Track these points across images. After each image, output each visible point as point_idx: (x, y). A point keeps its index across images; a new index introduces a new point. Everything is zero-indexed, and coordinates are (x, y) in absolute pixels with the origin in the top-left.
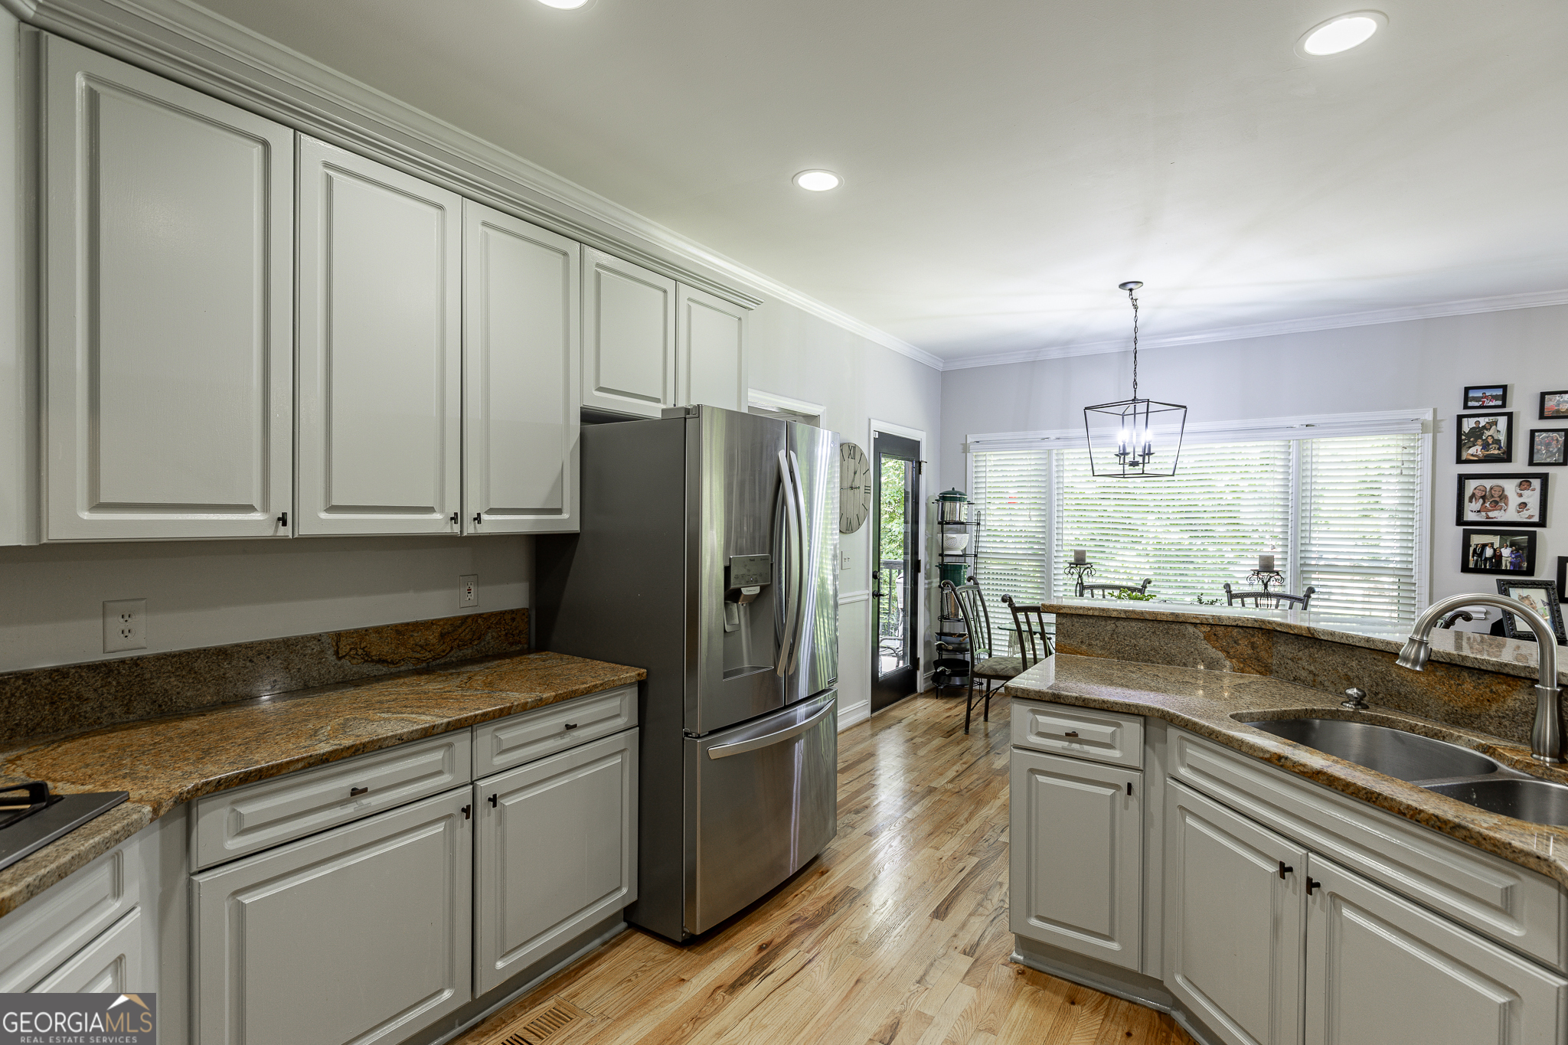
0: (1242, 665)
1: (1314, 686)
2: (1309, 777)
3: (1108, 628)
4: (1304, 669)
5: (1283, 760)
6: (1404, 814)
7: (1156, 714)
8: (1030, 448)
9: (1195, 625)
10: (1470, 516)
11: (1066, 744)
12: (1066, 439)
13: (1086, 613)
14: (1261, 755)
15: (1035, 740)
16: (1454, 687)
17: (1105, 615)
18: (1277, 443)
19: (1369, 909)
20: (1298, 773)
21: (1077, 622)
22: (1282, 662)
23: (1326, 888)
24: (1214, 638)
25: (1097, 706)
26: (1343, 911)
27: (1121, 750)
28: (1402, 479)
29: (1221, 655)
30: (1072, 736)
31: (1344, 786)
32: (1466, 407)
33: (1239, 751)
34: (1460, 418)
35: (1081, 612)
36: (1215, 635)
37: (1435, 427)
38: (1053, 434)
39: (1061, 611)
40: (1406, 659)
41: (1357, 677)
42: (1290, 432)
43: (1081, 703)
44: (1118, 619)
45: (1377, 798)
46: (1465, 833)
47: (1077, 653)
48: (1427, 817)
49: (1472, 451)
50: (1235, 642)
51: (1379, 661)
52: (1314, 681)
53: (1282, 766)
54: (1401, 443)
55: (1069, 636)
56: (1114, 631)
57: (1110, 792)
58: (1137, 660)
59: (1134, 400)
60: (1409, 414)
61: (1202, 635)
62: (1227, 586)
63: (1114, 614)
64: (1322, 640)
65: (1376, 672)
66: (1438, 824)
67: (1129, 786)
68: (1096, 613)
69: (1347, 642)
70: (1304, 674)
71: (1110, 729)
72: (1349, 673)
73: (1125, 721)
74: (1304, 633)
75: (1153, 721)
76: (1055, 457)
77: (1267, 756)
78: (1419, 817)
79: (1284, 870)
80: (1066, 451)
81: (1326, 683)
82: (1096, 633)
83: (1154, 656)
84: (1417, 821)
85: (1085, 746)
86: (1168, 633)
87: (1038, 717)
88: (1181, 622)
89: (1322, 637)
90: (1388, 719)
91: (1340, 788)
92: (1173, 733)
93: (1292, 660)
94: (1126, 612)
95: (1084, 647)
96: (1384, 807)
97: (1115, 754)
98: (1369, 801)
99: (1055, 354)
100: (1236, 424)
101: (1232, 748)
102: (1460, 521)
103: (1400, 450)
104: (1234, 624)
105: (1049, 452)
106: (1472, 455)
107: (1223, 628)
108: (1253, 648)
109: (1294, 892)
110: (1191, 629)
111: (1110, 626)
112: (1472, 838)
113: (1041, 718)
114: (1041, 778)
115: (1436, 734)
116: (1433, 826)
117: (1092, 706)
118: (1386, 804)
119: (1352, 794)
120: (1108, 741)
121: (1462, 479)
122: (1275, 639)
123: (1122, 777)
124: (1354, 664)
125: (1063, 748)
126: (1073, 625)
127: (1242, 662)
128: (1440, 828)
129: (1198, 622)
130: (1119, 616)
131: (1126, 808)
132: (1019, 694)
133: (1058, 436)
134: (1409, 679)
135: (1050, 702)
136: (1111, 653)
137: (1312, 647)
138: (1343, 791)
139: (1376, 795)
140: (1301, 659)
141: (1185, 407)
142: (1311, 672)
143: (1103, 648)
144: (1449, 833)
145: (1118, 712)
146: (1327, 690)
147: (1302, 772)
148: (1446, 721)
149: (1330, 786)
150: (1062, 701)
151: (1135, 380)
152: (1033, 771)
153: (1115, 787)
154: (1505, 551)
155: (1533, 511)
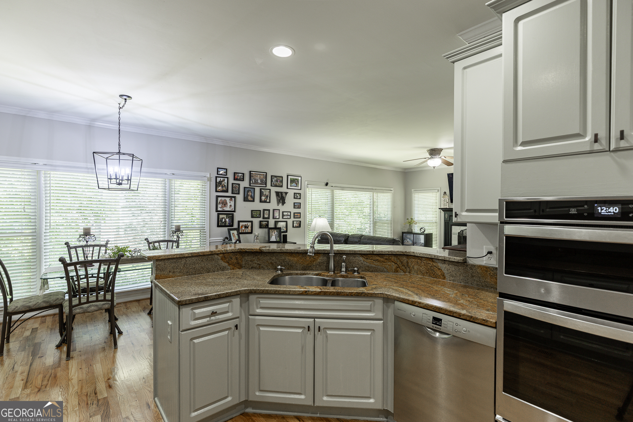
0: (233, 267)
1: (260, 268)
2: (317, 295)
3: (182, 262)
4: (255, 263)
5: (307, 292)
6: (348, 295)
7: (247, 292)
9: (218, 254)
10: (219, 209)
11: (208, 319)
12: (51, 165)
13: (173, 257)
14: (299, 293)
15: (193, 323)
16: (304, 259)
17: (182, 256)
18: (160, 180)
19: (336, 327)
20: (313, 295)
21: (167, 262)
22: (247, 263)
23: (323, 327)
24: (224, 258)
25: (224, 296)
26: (327, 332)
27: (232, 312)
28: (202, 196)
29: (227, 264)
30: (214, 313)
31: (330, 293)
32: (218, 174)
33: (289, 294)
34: (216, 177)
35: (170, 257)
36: (224, 257)
37: (210, 179)
38: (41, 162)
39: (160, 258)
40: (310, 253)
41: (275, 262)
42: (166, 176)
43: (217, 297)
44: (187, 257)
45: (340, 293)
46: (364, 294)
47: (167, 277)
48: (354, 293)
49: (219, 188)
50: (231, 259)
51: (282, 256)
52: (260, 267)
53: (307, 294)
54: (201, 184)
55: (163, 270)
56: (185, 263)
57: (226, 333)
58: (195, 274)
59: (119, 153)
60: (203, 174)
61: (220, 258)
62: (146, 239)
63: (186, 255)
64: (265, 252)
65: (281, 260)
66: (358, 294)
67: (236, 326)
68: (178, 256)
69: (274, 251)
70: (255, 265)
71: (227, 305)
72: (272, 262)
73: (233, 299)
74: (258, 251)
75: (245, 295)
76: (43, 175)
77: (301, 292)
78: (352, 294)
79: (309, 328)
80: (52, 172)
81: (264, 267)
82: (177, 266)
83: (202, 271)
84: (352, 296)
85: (217, 317)
86: (207, 260)
87: (194, 311)
88: (212, 254)
89: (265, 251)
90: (291, 273)
91: (328, 294)
92: (252, 298)
93: (251, 261)
94: (191, 253)
95: (171, 274)
97: (230, 315)
98: (338, 295)
99: (42, 115)
101: (286, 294)
102: (217, 211)
103: (201, 186)
104: (231, 251)
105: (38, 172)
106: (219, 190)
107: (227, 254)
108: (237, 260)
109: (310, 334)
110: (216, 256)
111: (183, 261)
112: (366, 295)
113: (197, 311)
114: (196, 341)
115: (303, 274)
116: (356, 296)
117: (222, 296)
118: (343, 294)
119: (332, 295)
120: (227, 310)
121: (217, 197)
122: (243, 255)
123: (232, 324)
124: (274, 258)
125: (208, 321)
126: (165, 264)
127: (233, 266)
129: (220, 253)
130: (188, 256)
131: (234, 336)
132: (187, 302)
133: (45, 163)
134: (291, 260)
135: (203, 301)
136: (184, 274)
137: (259, 255)
138: (329, 295)
139: (340, 292)
140: (254, 260)
141: (142, 160)
142: (258, 264)
143: (180, 272)
144: (360, 296)
145: (233, 296)
146: (264, 269)
148: (302, 270)
149: (325, 295)
150: (209, 299)
152: (192, 339)
153: (229, 329)
154: (227, 220)
155: (233, 207)
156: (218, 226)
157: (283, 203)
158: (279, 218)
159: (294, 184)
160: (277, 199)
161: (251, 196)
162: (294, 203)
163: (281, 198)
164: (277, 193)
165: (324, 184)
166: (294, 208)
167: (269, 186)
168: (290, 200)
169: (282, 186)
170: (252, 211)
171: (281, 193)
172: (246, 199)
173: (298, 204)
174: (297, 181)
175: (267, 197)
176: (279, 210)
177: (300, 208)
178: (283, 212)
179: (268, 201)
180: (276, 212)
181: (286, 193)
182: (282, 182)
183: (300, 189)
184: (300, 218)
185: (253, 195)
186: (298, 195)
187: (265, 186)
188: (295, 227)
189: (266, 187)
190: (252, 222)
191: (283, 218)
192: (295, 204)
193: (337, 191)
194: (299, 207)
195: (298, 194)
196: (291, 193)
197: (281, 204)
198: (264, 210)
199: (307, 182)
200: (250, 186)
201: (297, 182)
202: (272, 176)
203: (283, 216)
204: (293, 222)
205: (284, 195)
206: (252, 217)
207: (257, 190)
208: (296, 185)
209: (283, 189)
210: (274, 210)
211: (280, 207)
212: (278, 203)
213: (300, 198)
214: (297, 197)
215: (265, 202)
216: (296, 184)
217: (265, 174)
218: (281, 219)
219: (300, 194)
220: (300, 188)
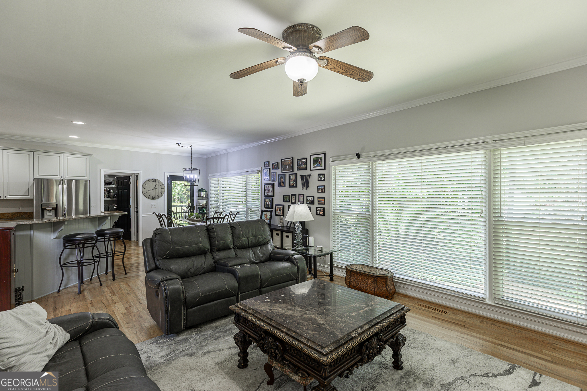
10: (265, 194)
18: (242, 176)
32: (265, 167)
34: (264, 169)
37: (261, 172)
42: (246, 173)
49: (266, 178)
54: (257, 176)
59: (191, 168)
60: (258, 168)
103: (257, 178)
154: (269, 203)
155: (272, 193)
157: (307, 187)
158: (304, 203)
159: (318, 164)
161: (283, 182)
162: (318, 186)
163: (306, 182)
165: (356, 156)
166: (318, 192)
167: (296, 171)
168: (314, 183)
169: (306, 169)
170: (284, 195)
171: (305, 176)
172: (280, 186)
173: (321, 187)
175: (294, 181)
176: (304, 194)
178: (307, 197)
179: (295, 185)
180: (301, 196)
181: (310, 176)
182: (306, 164)
184: (324, 204)
185: (284, 181)
186: (322, 176)
188: (319, 215)
189: (293, 171)
190: (283, 206)
191: (307, 203)
192: (319, 188)
194: (323, 191)
195: (322, 175)
196: (315, 175)
197: (305, 188)
198: (292, 195)
199: (332, 158)
200: (282, 173)
201: (320, 161)
202: (297, 160)
203: (307, 201)
206: (284, 201)
208: (319, 165)
209: (308, 171)
210: (299, 194)
213: (324, 180)
214: (321, 178)
215: (292, 186)
216: (320, 164)
217: (292, 159)
219: (324, 175)
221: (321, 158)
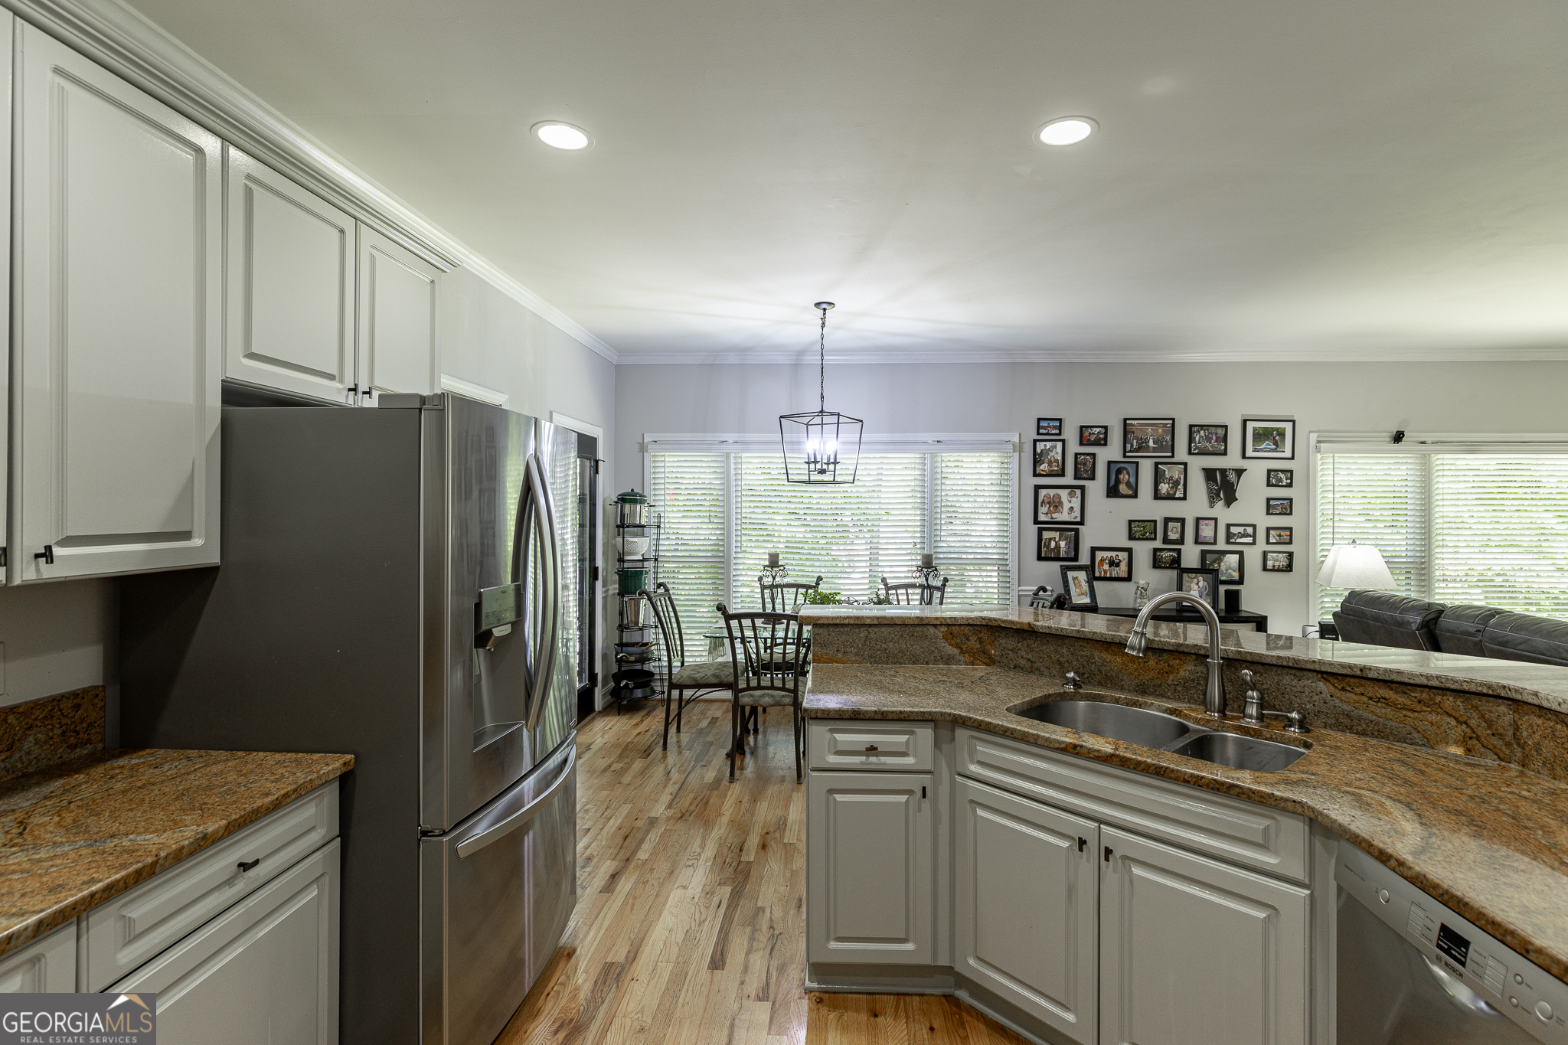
0: (972, 659)
1: (1032, 671)
2: (1104, 761)
3: (862, 635)
4: (1022, 657)
5: (1078, 748)
6: (1188, 782)
7: (948, 718)
8: (709, 450)
9: (935, 626)
10: (1042, 518)
11: (863, 758)
12: (743, 443)
13: (842, 622)
14: (1057, 746)
15: (833, 760)
16: (1142, 665)
17: (859, 623)
18: (913, 455)
19: (1156, 864)
20: (1093, 758)
21: (833, 632)
22: (1003, 653)
23: (1118, 852)
24: (950, 636)
25: (895, 717)
26: (1133, 869)
27: (915, 756)
28: (1001, 488)
29: (956, 651)
30: (872, 750)
31: (1136, 764)
32: (1038, 434)
33: (1035, 744)
34: (1035, 441)
35: (838, 622)
36: (951, 634)
37: (1019, 448)
38: (731, 437)
39: (819, 622)
40: (1133, 648)
41: (1067, 661)
42: (925, 447)
43: (880, 717)
44: (870, 625)
45: (1165, 772)
46: (1238, 790)
47: (833, 661)
48: (1207, 781)
49: (1042, 467)
50: (967, 639)
51: (1085, 647)
52: (1032, 667)
53: (1077, 754)
54: (999, 460)
55: (825, 646)
56: (867, 637)
57: (903, 798)
58: (887, 663)
59: (822, 411)
60: (1004, 436)
61: (941, 635)
62: (884, 580)
63: (868, 622)
64: (1041, 633)
65: (1082, 656)
66: (1217, 786)
67: (924, 789)
68: (852, 622)
69: (1061, 633)
70: (1022, 662)
71: (904, 738)
72: (1061, 659)
73: (918, 728)
74: (1026, 628)
75: (945, 725)
76: (733, 461)
77: (1063, 746)
78: (1201, 783)
79: (1082, 843)
80: (744, 455)
81: (1042, 669)
82: (851, 640)
83: (902, 658)
84: (1199, 786)
85: (881, 758)
86: (913, 635)
87: (835, 735)
88: (923, 625)
89: (1041, 631)
90: (1099, 695)
91: (1132, 767)
92: (962, 734)
93: (1012, 650)
94: (878, 618)
95: (840, 655)
96: (1171, 778)
97: (909, 761)
98: (1158, 775)
99: (732, 359)
100: (885, 437)
101: (1028, 743)
102: (1036, 522)
103: (999, 465)
104: (966, 623)
105: (727, 456)
106: (1042, 470)
107: (957, 627)
108: (981, 643)
109: (1088, 861)
110: (932, 630)
111: (863, 633)
112: (1243, 793)
113: (839, 737)
114: (839, 797)
115: (1134, 703)
116: (1212, 789)
117: (890, 718)
118: (1173, 775)
119: (1143, 770)
120: (903, 749)
121: (1037, 488)
122: (997, 634)
123: (915, 782)
124: (1064, 651)
125: (862, 763)
126: (829, 635)
127: (972, 656)
128: (1218, 790)
129: (939, 623)
130: (872, 623)
131: (920, 810)
132: (819, 715)
133: (736, 440)
134: (1108, 660)
135: (851, 719)
136: (864, 659)
137: (1029, 639)
138: (1135, 769)
139: (1164, 769)
140: (1020, 649)
141: (862, 421)
142: (1028, 660)
143: (857, 654)
144: (1225, 792)
145: (914, 720)
146: (1042, 674)
147: (1096, 757)
148: (1136, 691)
149: (1123, 766)
150: (862, 717)
151: (822, 394)
152: (831, 791)
153: (910, 792)
154: (1063, 544)
155: (1077, 513)
156: (1040, 558)
157: (1230, 499)
158: (1215, 543)
159: (1267, 444)
160: (1208, 488)
161: (1128, 484)
162: (1268, 500)
163: (1223, 486)
164: (1209, 474)
165: (1387, 436)
166: (1268, 513)
167: (1181, 454)
168: (1253, 492)
169: (1224, 453)
170: (1130, 522)
171: (1223, 471)
172: (1113, 492)
173: (1282, 502)
174: (1278, 434)
175: (1176, 483)
176: (1216, 520)
177: (1291, 514)
178: (1228, 526)
179: (1179, 494)
180: (1207, 525)
181: (1240, 472)
182: (1225, 439)
183: (1290, 456)
184: (1290, 543)
185: (1132, 480)
186: (1281, 475)
187: (1170, 454)
188: (1273, 570)
189: (1173, 456)
190: (1130, 551)
191: (1228, 542)
192: (1272, 503)
193: (1446, 456)
194: (1287, 512)
195: (1283, 471)
196: (1256, 472)
197: (1220, 504)
198: (1167, 520)
199: (1316, 434)
200: (1125, 456)
201: (1277, 438)
202: (1191, 426)
203: (1229, 536)
204: (1265, 554)
205: (1232, 477)
206: (1131, 537)
207: (1146, 468)
208: (1274, 447)
209: (1231, 460)
210: (1198, 520)
211: (1219, 510)
212: (1213, 498)
213: (1290, 485)
214: (1281, 480)
215: (1170, 497)
216: (1276, 443)
217: (1171, 422)
218: (1221, 545)
219: (1291, 472)
220: (1288, 454)
221: (1282, 434)
